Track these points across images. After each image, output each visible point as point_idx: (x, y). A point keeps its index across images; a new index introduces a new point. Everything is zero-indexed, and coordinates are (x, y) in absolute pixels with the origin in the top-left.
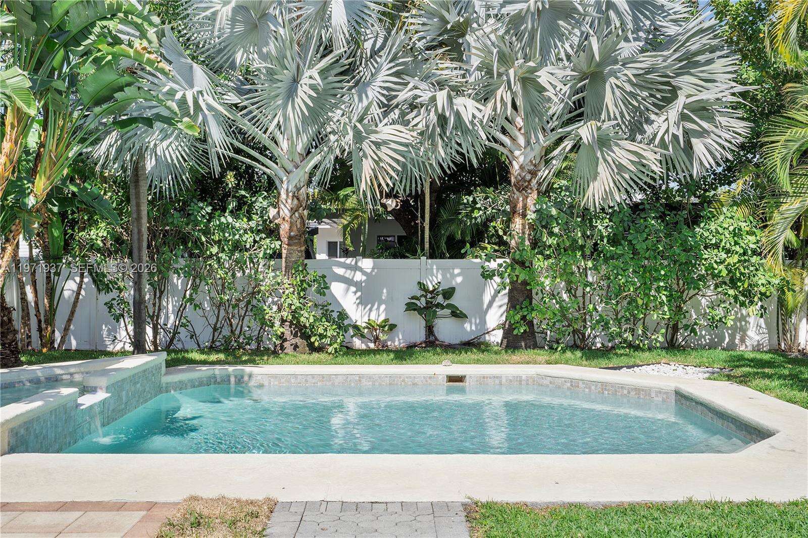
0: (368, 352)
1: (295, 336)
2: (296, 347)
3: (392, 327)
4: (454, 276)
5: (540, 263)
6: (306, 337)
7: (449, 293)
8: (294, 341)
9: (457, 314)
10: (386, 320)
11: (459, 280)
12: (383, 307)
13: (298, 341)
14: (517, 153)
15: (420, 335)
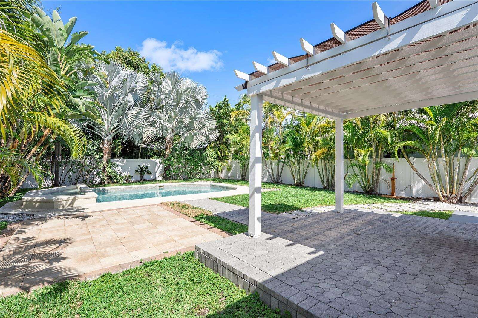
0: (127, 183)
1: (108, 180)
2: (109, 183)
3: (132, 177)
4: (148, 165)
5: (174, 160)
6: (111, 180)
7: (147, 168)
8: (108, 181)
9: (149, 173)
10: (130, 175)
11: (149, 165)
12: (129, 172)
13: (109, 181)
14: (168, 135)
15: (139, 179)
